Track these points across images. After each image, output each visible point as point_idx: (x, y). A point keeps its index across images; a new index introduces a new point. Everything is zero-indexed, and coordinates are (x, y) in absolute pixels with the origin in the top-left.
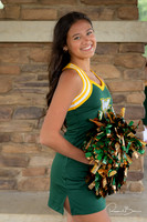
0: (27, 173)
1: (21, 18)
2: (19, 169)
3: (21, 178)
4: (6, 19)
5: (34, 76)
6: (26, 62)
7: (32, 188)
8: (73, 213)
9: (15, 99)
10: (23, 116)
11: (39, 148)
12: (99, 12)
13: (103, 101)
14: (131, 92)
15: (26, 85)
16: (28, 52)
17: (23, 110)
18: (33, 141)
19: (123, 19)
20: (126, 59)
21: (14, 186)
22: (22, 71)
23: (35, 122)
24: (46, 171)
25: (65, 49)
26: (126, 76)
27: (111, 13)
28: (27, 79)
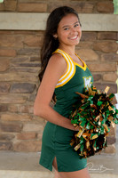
0: (21, 137)
1: (17, 10)
2: (14, 134)
3: (15, 141)
4: (5, 11)
5: (27, 58)
6: (21, 46)
7: (25, 149)
8: (59, 170)
9: (11, 77)
10: (18, 90)
11: (31, 117)
12: (82, 6)
13: (85, 79)
14: (107, 72)
15: (21, 65)
16: (23, 38)
17: (18, 85)
18: (26, 111)
19: (101, 12)
20: (103, 45)
21: (10, 148)
22: (17, 54)
23: (28, 95)
24: (36, 135)
25: (55, 36)
26: (103, 59)
27: (91, 7)
28: (21, 60)
